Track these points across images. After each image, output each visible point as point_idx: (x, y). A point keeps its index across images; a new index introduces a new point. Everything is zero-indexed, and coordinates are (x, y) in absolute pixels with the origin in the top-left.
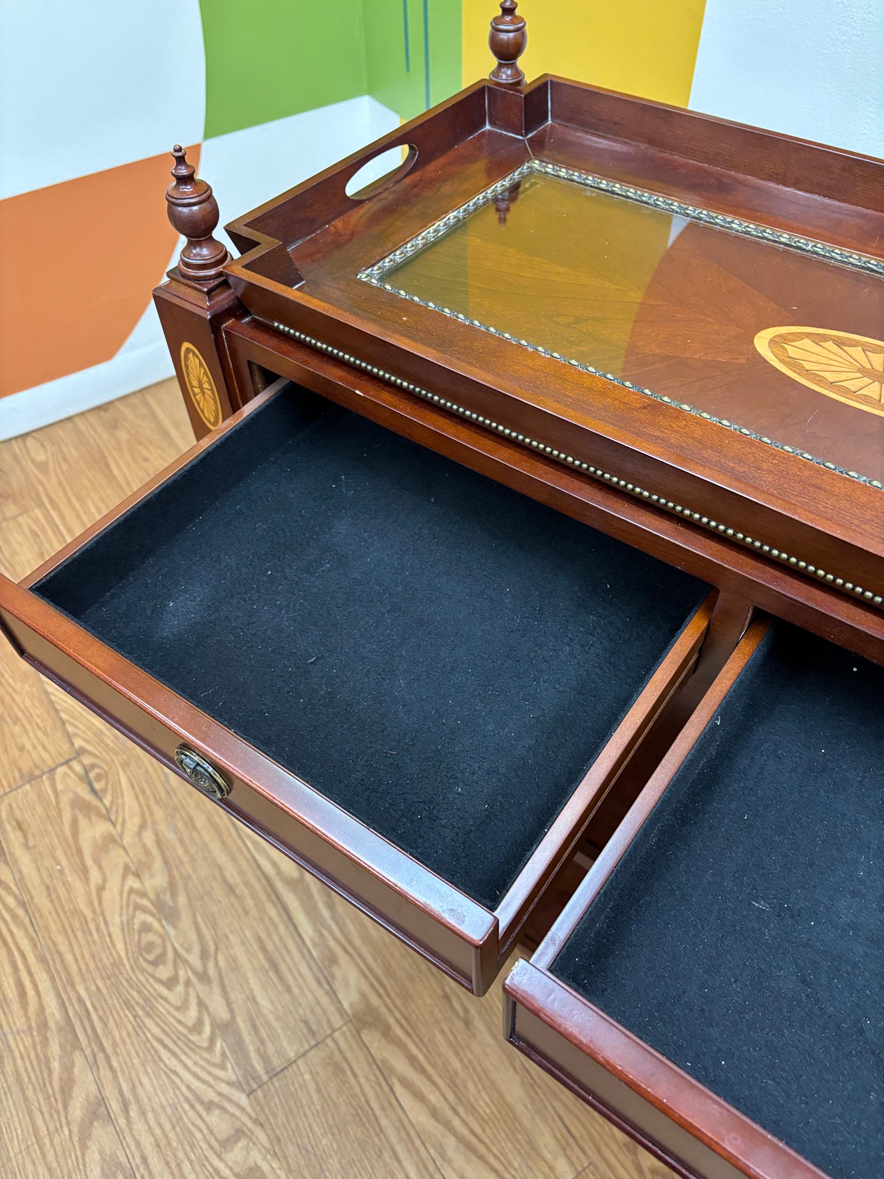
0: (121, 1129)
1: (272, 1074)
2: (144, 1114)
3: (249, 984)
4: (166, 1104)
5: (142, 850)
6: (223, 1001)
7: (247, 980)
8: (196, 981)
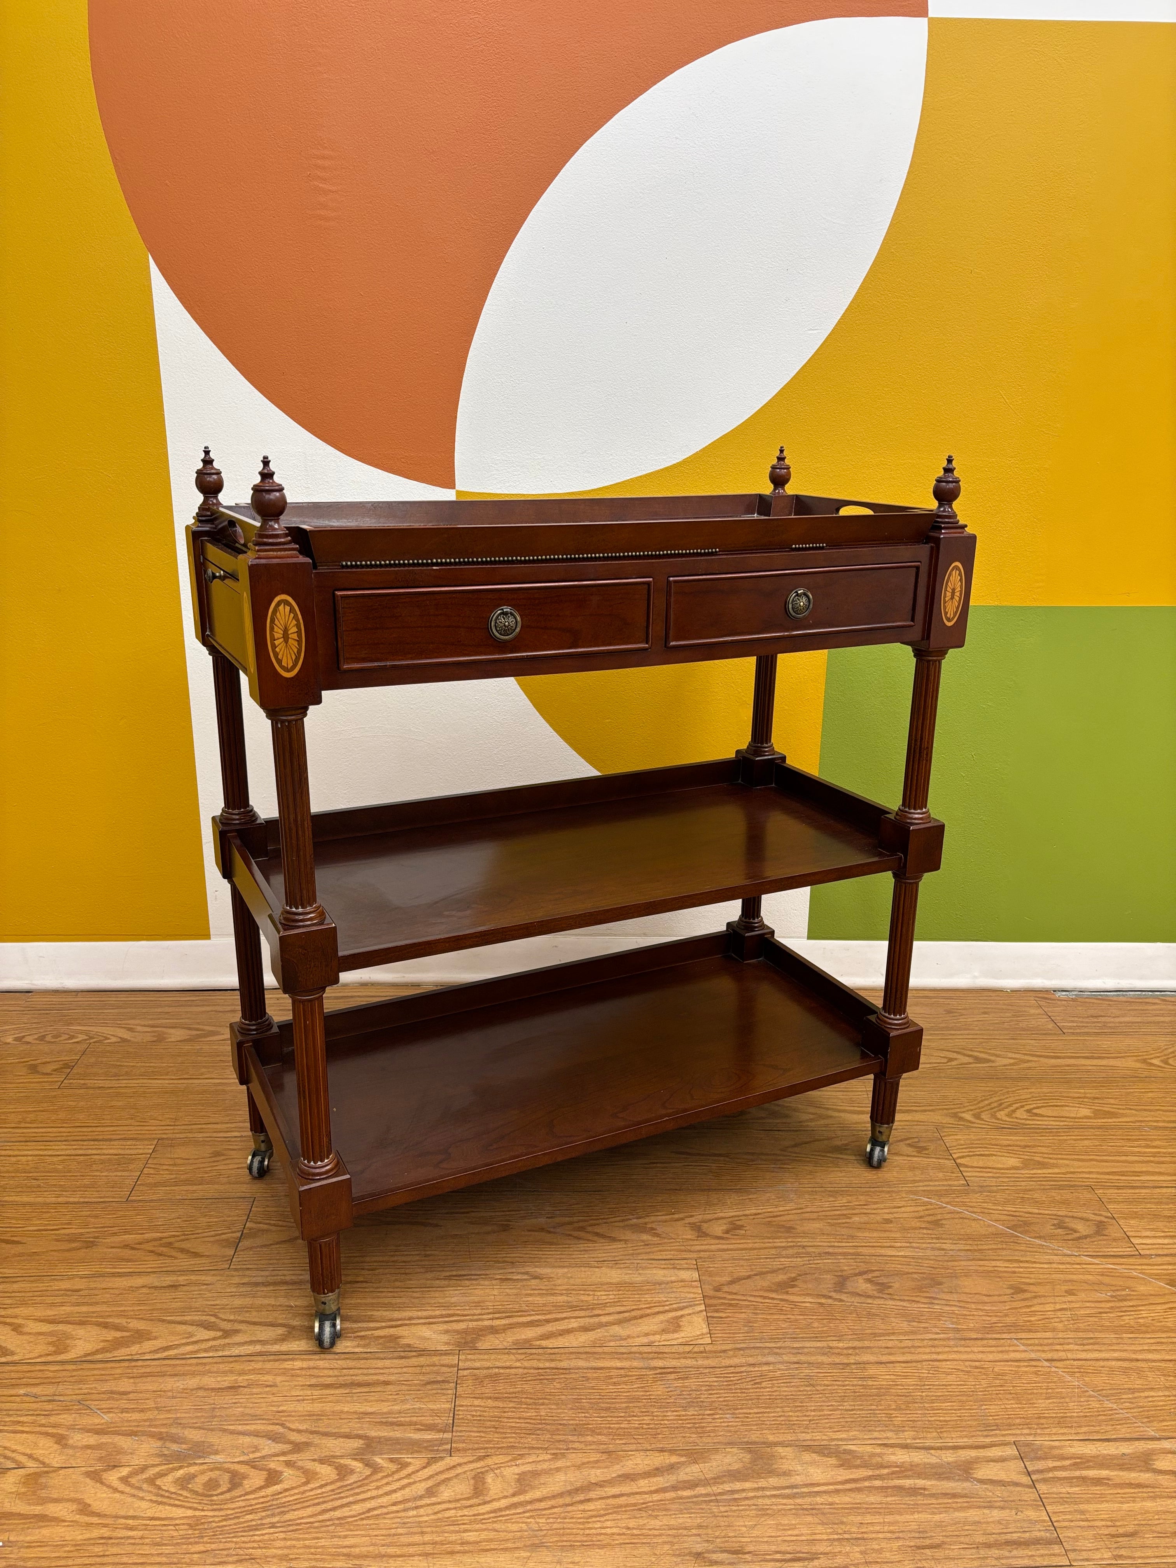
1: (451, 1428)
2: (384, 1556)
3: (347, 1412)
4: (393, 1531)
5: (89, 1451)
6: (342, 1440)
7: (342, 1412)
8: (295, 1456)
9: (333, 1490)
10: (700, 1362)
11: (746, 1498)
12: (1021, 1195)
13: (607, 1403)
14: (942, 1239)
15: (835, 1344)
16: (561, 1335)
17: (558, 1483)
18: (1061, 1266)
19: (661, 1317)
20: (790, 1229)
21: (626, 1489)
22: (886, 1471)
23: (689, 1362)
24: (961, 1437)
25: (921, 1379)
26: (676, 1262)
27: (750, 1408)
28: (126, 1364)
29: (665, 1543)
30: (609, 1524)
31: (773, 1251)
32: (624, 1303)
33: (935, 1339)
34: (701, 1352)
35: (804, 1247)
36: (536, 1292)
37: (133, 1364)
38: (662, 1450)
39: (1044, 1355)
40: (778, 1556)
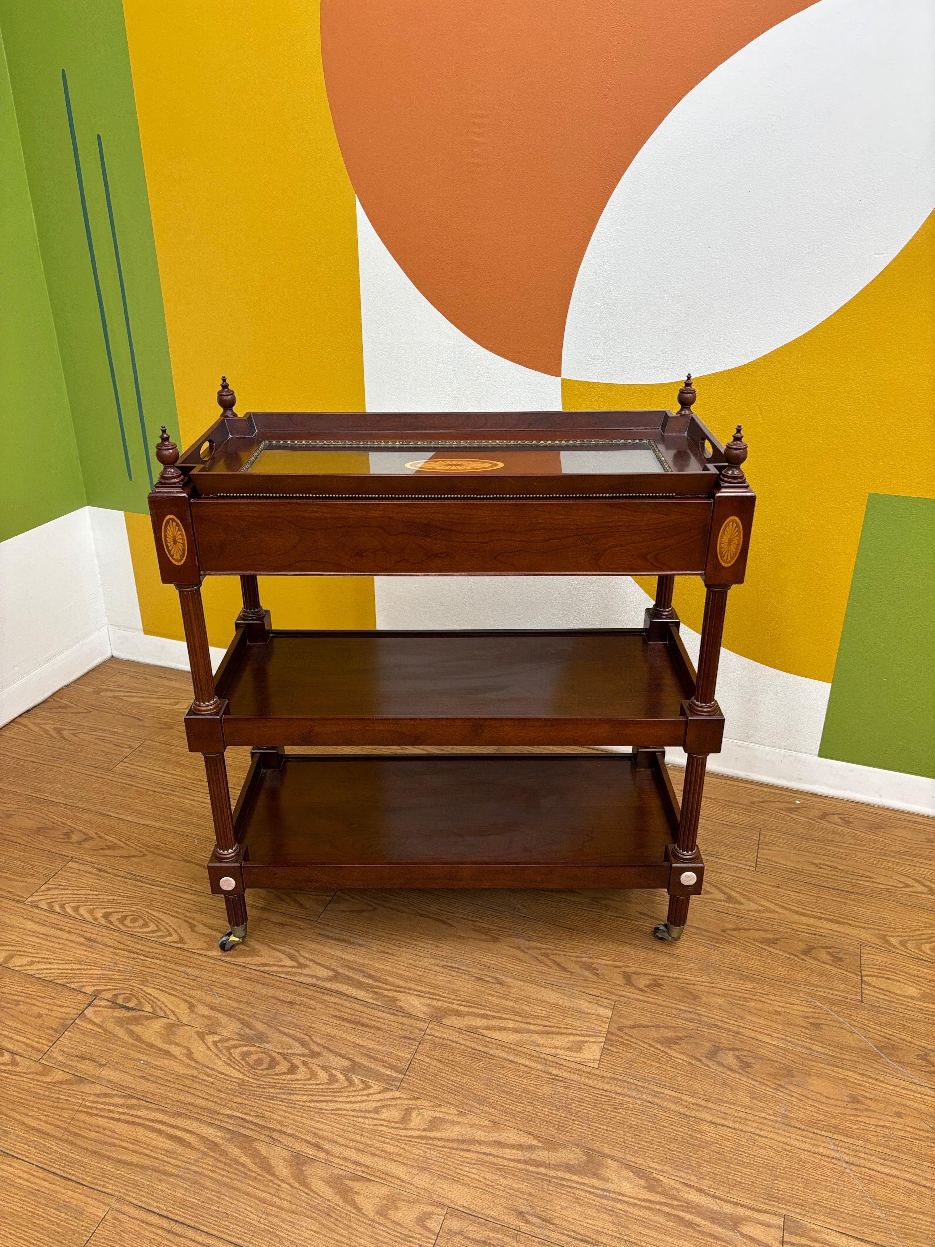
1: (404, 1072)
2: (335, 1142)
3: (349, 1041)
4: (346, 1128)
5: (203, 1019)
6: (339, 1058)
7: (346, 1039)
8: (310, 1059)
9: (322, 1089)
10: (583, 1080)
11: (570, 1187)
12: (903, 1022)
13: (509, 1088)
14: (814, 1040)
15: (685, 1097)
16: (499, 1030)
17: (454, 1132)
18: (903, 1091)
19: (572, 1038)
20: (696, 998)
21: (494, 1151)
22: (677, 1203)
23: (576, 1077)
24: (746, 1198)
25: (738, 1144)
26: (601, 999)
27: (602, 1124)
28: (240, 968)
29: (503, 1197)
30: (474, 1171)
31: (675, 1012)
32: (551, 1020)
33: (766, 1119)
34: (587, 1073)
35: (700, 1015)
36: (495, 994)
37: (245, 969)
38: (529, 1133)
39: (846, 1158)
40: (572, 1234)
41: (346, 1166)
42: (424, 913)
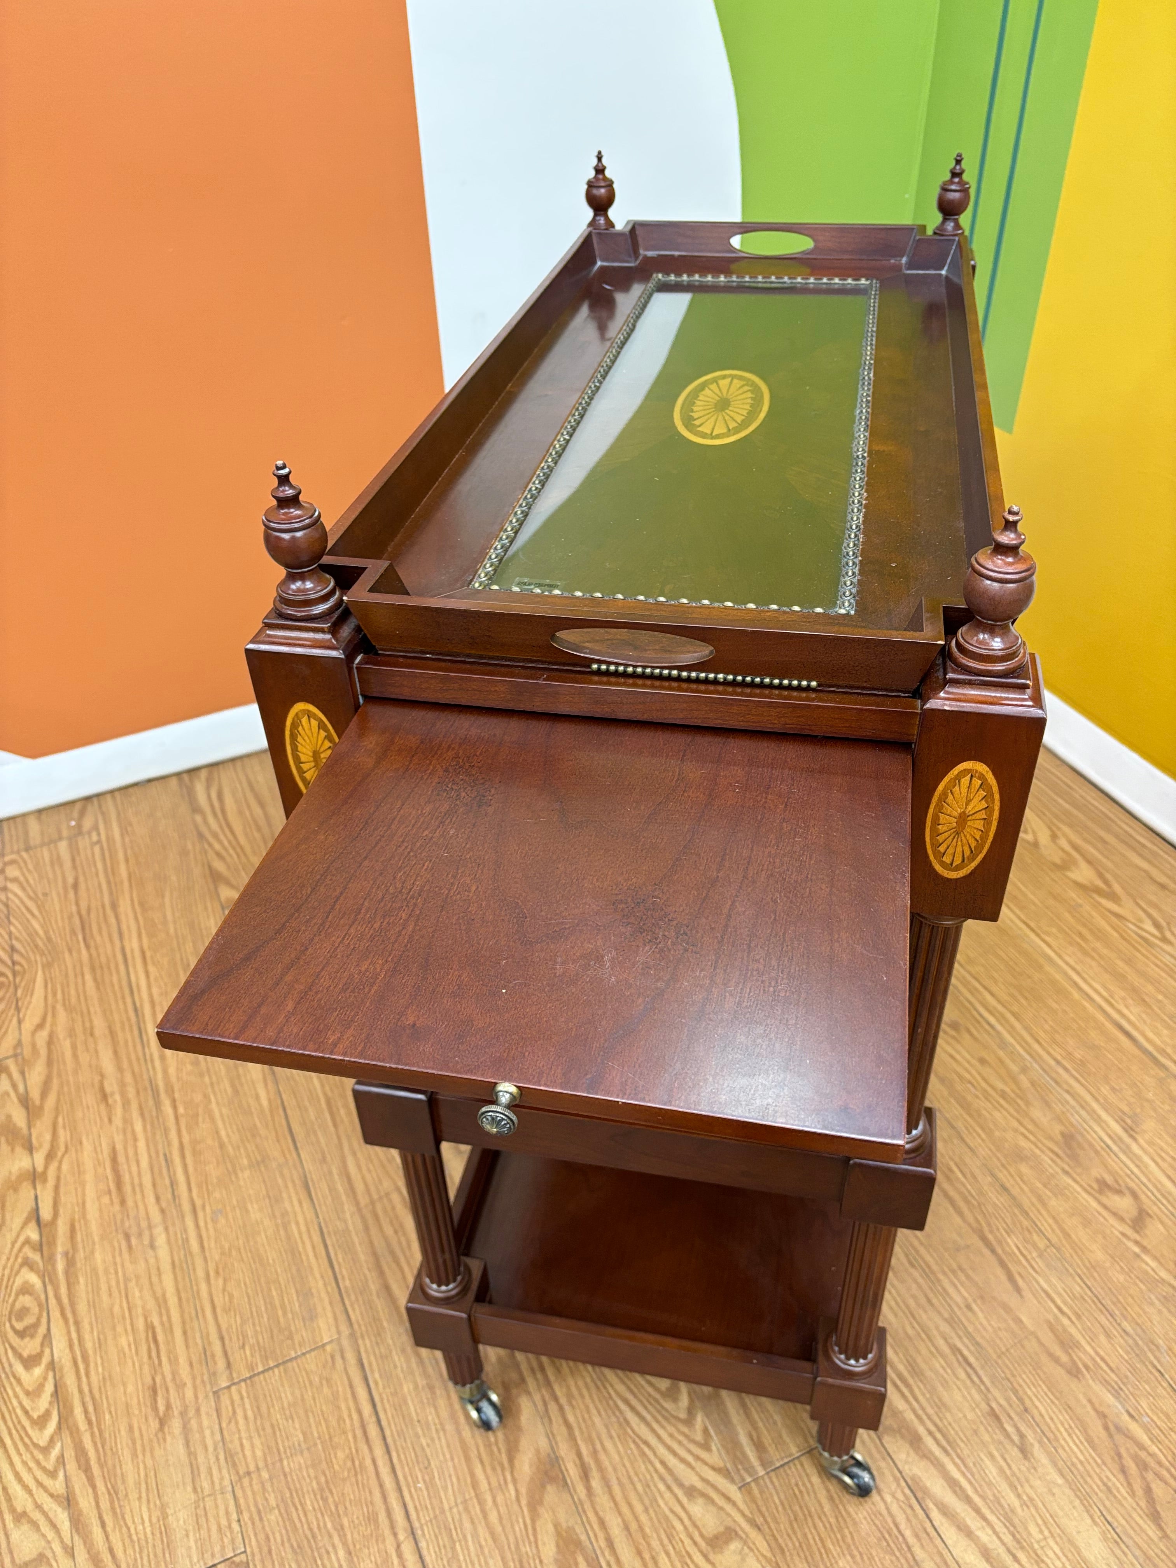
0: (579, 1499)
41: (596, 1536)
42: (990, 1237)
